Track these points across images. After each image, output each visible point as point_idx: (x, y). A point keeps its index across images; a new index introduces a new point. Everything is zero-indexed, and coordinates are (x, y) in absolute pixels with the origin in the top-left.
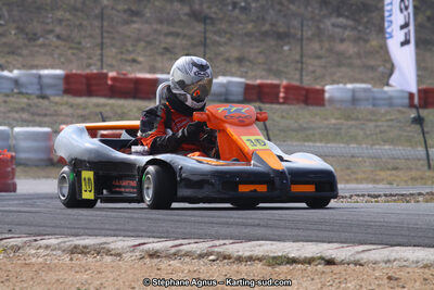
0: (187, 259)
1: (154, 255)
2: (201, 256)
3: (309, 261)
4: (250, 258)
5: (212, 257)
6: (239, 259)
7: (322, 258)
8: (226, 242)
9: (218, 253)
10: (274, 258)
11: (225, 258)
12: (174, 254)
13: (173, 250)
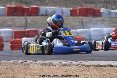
0: (73, 66)
1: (64, 65)
2: (77, 65)
3: (106, 66)
4: (90, 66)
5: (80, 66)
6: (87, 66)
7: (109, 65)
8: (85, 61)
9: (82, 64)
10: (96, 65)
11: (83, 66)
12: (70, 65)
13: (70, 64)
